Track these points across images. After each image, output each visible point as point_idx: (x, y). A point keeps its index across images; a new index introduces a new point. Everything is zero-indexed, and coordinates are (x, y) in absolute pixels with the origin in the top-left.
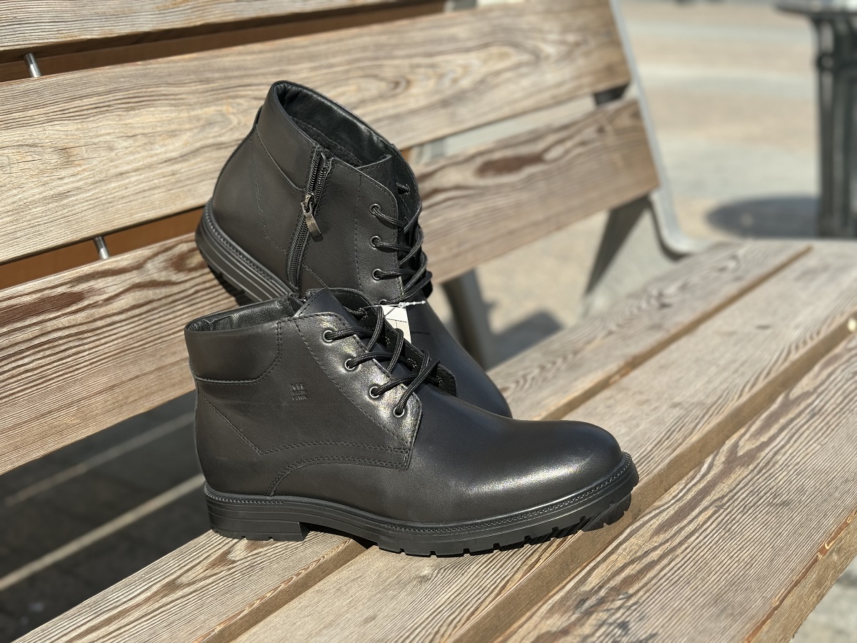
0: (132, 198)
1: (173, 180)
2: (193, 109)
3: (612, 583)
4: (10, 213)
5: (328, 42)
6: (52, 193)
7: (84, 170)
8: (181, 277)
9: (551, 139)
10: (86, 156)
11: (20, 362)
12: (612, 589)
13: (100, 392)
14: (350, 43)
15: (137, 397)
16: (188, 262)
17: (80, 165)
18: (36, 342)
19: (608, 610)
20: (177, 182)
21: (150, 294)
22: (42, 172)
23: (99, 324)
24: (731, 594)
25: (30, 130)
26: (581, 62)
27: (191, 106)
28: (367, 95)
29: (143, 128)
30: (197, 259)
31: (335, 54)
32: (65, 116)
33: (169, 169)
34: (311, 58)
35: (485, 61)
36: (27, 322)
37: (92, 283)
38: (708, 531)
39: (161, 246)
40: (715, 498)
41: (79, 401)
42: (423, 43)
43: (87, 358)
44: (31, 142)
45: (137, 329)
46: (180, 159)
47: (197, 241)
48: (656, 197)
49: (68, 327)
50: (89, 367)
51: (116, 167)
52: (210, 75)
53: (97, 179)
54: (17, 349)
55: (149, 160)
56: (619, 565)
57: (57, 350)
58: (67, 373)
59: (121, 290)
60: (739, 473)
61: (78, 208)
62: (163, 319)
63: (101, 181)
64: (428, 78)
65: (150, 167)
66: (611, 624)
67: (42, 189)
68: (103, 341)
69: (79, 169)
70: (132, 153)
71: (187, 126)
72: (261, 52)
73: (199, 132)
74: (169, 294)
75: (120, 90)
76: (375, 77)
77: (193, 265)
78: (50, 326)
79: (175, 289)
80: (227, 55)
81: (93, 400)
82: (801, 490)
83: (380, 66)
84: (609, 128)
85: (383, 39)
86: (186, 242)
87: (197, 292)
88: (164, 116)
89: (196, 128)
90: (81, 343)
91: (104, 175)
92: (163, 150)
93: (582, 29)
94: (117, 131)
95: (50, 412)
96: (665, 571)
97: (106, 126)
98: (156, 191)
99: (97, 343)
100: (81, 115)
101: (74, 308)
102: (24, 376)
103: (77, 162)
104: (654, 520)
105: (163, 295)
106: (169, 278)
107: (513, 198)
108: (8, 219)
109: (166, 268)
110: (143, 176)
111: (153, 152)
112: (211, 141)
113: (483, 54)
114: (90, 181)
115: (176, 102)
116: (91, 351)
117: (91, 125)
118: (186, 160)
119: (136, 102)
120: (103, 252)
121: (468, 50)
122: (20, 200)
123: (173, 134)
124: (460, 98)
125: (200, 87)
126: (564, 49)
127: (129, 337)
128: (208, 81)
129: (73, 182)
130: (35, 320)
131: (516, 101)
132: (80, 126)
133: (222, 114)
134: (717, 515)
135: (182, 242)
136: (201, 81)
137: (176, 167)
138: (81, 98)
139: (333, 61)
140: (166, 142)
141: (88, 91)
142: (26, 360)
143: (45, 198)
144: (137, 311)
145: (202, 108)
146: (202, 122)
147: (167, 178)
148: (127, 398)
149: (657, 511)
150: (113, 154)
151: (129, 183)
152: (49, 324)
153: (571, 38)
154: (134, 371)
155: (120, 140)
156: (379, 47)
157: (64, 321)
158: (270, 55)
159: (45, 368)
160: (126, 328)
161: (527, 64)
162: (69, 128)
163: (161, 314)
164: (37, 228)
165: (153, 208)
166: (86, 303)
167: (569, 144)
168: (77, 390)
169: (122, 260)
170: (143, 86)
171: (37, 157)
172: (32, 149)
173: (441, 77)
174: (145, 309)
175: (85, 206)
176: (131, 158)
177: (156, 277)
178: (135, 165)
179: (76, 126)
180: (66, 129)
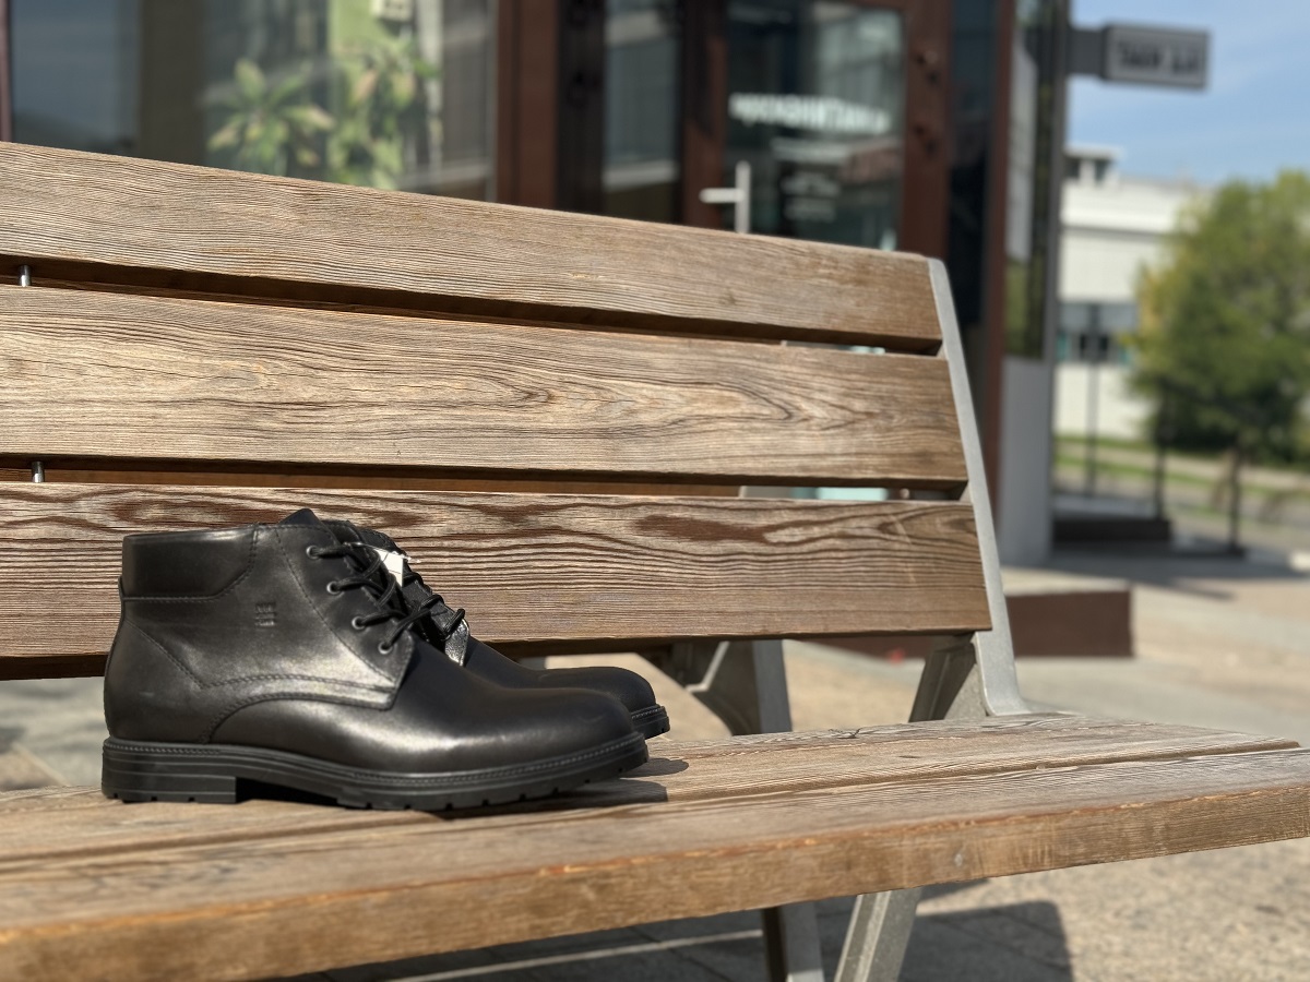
0: (88, 428)
1: (152, 423)
2: (210, 358)
7: (36, 386)
9: (785, 517)
10: (44, 372)
15: (10, 637)
16: (138, 512)
17: (32, 380)
20: (157, 426)
21: (73, 532)
27: (209, 355)
29: (132, 362)
30: (153, 513)
31: (440, 344)
32: (34, 328)
33: (150, 410)
34: (403, 340)
35: (690, 401)
39: (107, 487)
45: (39, 564)
46: (170, 404)
51: (79, 392)
52: (248, 329)
53: (49, 398)
55: (127, 396)
59: (34, 517)
61: (12, 422)
62: (79, 564)
63: (53, 402)
64: (587, 399)
65: (125, 402)
69: (29, 383)
70: (106, 384)
71: (194, 373)
72: (329, 320)
73: (207, 383)
74: (97, 539)
75: (116, 319)
76: (499, 380)
77: (144, 518)
79: (109, 537)
83: (510, 371)
84: (900, 529)
85: (527, 342)
86: (145, 491)
88: (166, 356)
89: (206, 377)
91: (60, 397)
92: (150, 389)
93: (884, 399)
94: (95, 357)
97: (83, 350)
98: (123, 429)
100: (55, 332)
103: (29, 376)
105: (89, 539)
106: (104, 523)
109: (104, 512)
110: (111, 410)
112: (222, 395)
114: (39, 398)
115: (188, 346)
117: (64, 345)
118: (178, 407)
119: (127, 335)
120: (37, 476)
123: (171, 376)
125: (227, 338)
127: (25, 570)
128: (242, 334)
129: (17, 395)
132: (48, 342)
133: (248, 371)
136: (232, 332)
137: (161, 411)
138: (61, 315)
139: (435, 350)
140: (159, 382)
141: (74, 310)
144: (47, 546)
145: (222, 359)
146: (216, 374)
147: (143, 419)
150: (81, 379)
151: (90, 412)
153: (859, 405)
154: (18, 609)
155: (94, 367)
156: (515, 349)
158: (344, 326)
160: (25, 560)
161: (767, 419)
162: (34, 341)
163: (79, 558)
165: (112, 446)
170: (149, 321)
173: (609, 402)
174: (58, 546)
175: (22, 421)
176: (104, 388)
177: (87, 517)
178: (105, 397)
179: (43, 342)
180: (29, 341)
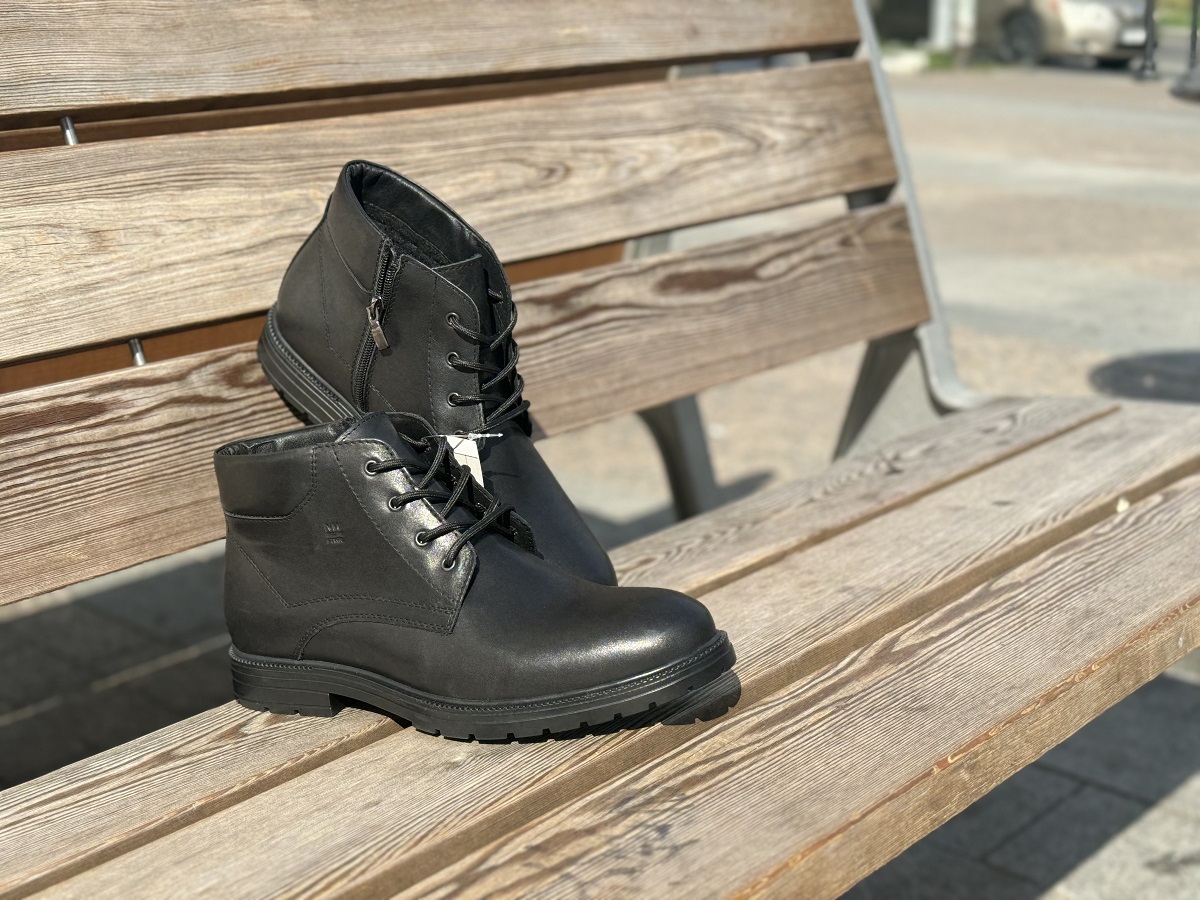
0: (179, 295)
1: (235, 276)
2: (269, 192)
3: (671, 783)
4: (22, 304)
5: (459, 116)
6: (76, 283)
7: (121, 258)
8: (235, 393)
9: (770, 250)
10: (124, 241)
11: (18, 481)
12: (667, 789)
13: (117, 525)
14: (490, 119)
15: (164, 535)
16: (245, 376)
17: (115, 252)
18: (41, 458)
19: (652, 811)
20: (240, 278)
21: (193, 411)
22: (67, 257)
23: (123, 442)
24: (806, 804)
25: (55, 207)
26: (823, 153)
27: (267, 188)
28: (507, 183)
29: (202, 211)
30: (258, 373)
31: (467, 131)
32: (102, 192)
33: (230, 262)
34: (435, 134)
35: (680, 148)
36: (32, 434)
37: (117, 394)
38: (814, 733)
39: (211, 355)
40: (841, 697)
41: (88, 533)
42: (595, 121)
43: (103, 482)
44: (55, 221)
45: (171, 452)
46: (246, 251)
47: (258, 351)
48: (923, 333)
49: (83, 444)
50: (106, 494)
51: (161, 256)
52: (295, 151)
53: (135, 269)
54: (15, 464)
55: (206, 251)
56: (689, 763)
57: (66, 470)
58: (76, 499)
59: (155, 404)
60: (886, 671)
61: (108, 303)
62: (206, 443)
63: (140, 272)
64: (597, 166)
65: (206, 258)
66: (649, 826)
67: (63, 278)
68: (125, 464)
69: (114, 256)
70: (184, 241)
71: (260, 212)
72: (366, 125)
73: (274, 220)
74: (216, 413)
75: (175, 165)
76: (522, 161)
77: (251, 380)
78: (59, 440)
79: (226, 408)
80: (321, 128)
81: (106, 534)
82: (950, 696)
83: (529, 149)
84: (857, 240)
85: (537, 115)
86: (245, 351)
87: (254, 413)
88: (231, 198)
89: (271, 214)
90: (96, 463)
91: (145, 265)
92: (225, 238)
93: (829, 111)
94: (167, 213)
95: (51, 543)
96: (741, 774)
97: (153, 207)
98: (211, 288)
99: (119, 465)
100: (122, 192)
101: (92, 421)
102: (21, 497)
103: (111, 249)
104: (755, 717)
105: (209, 414)
106: (218, 394)
107: (707, 323)
108: (18, 311)
109: (215, 382)
110: (195, 269)
111: (212, 241)
112: (289, 231)
113: (678, 138)
114: (126, 271)
115: (248, 182)
116: (109, 475)
117: (134, 205)
118: (254, 253)
119: (195, 179)
120: (139, 357)
121: (657, 133)
122: (35, 289)
123: (239, 220)
124: (641, 192)
125: (280, 165)
126: (798, 135)
127: (160, 461)
128: (292, 158)
129: (105, 272)
130: (40, 432)
131: (721, 200)
132: (119, 205)
133: (308, 200)
134: (834, 716)
135: (239, 351)
136: (283, 158)
137: (240, 260)
138: (124, 172)
139: (464, 139)
140: (230, 229)
141: (134, 164)
142: (26, 479)
143: (67, 289)
144: (173, 431)
145: (281, 191)
146: (280, 208)
147: (226, 273)
148: (151, 535)
149: (763, 708)
150: (159, 241)
151: (177, 277)
152: (58, 438)
153: (810, 122)
154: (163, 502)
155: (169, 225)
156: (530, 124)
157: (79, 436)
158: (380, 129)
159: (49, 490)
160: (156, 451)
161: (742, 153)
162: (106, 207)
163: (205, 437)
164: (54, 324)
165: (205, 309)
166: (108, 416)
167: (795, 258)
168: (87, 520)
169: (158, 368)
170: (205, 161)
171: (62, 240)
172: (56, 230)
173: (616, 164)
174: (184, 429)
175: (117, 301)
176: (183, 246)
177: (202, 391)
178: (187, 256)
179: (114, 206)
180: (101, 208)
